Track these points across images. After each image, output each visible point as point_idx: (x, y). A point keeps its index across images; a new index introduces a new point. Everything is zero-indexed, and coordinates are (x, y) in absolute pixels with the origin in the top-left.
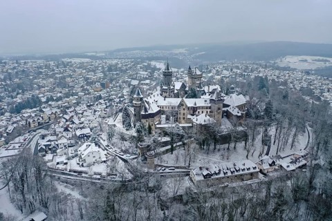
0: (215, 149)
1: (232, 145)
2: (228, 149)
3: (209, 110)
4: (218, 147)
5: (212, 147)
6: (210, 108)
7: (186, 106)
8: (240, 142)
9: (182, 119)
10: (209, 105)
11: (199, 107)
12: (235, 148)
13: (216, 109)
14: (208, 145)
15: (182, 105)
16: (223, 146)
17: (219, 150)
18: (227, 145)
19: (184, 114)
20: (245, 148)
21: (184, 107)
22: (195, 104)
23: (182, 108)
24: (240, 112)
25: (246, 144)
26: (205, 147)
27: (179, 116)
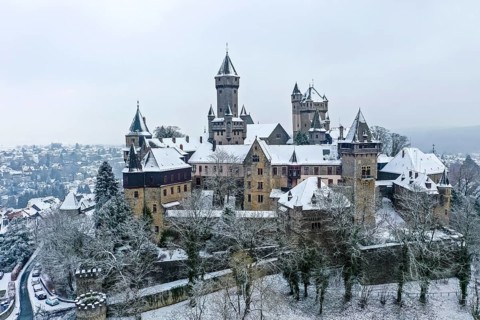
0: (348, 297)
1: (413, 289)
2: (398, 301)
3: (336, 178)
4: (358, 291)
5: (335, 290)
6: (339, 170)
7: (267, 162)
8: (443, 278)
9: (255, 201)
10: (338, 162)
11: (307, 167)
12: (423, 299)
13: (358, 171)
14: (323, 282)
15: (256, 159)
16: (376, 291)
17: (363, 304)
18: (392, 289)
19: (260, 186)
20: (462, 302)
21: (260, 165)
22: (294, 158)
23: (255, 167)
24: (434, 186)
25: (463, 287)
26: (312, 289)
27: (247, 192)
